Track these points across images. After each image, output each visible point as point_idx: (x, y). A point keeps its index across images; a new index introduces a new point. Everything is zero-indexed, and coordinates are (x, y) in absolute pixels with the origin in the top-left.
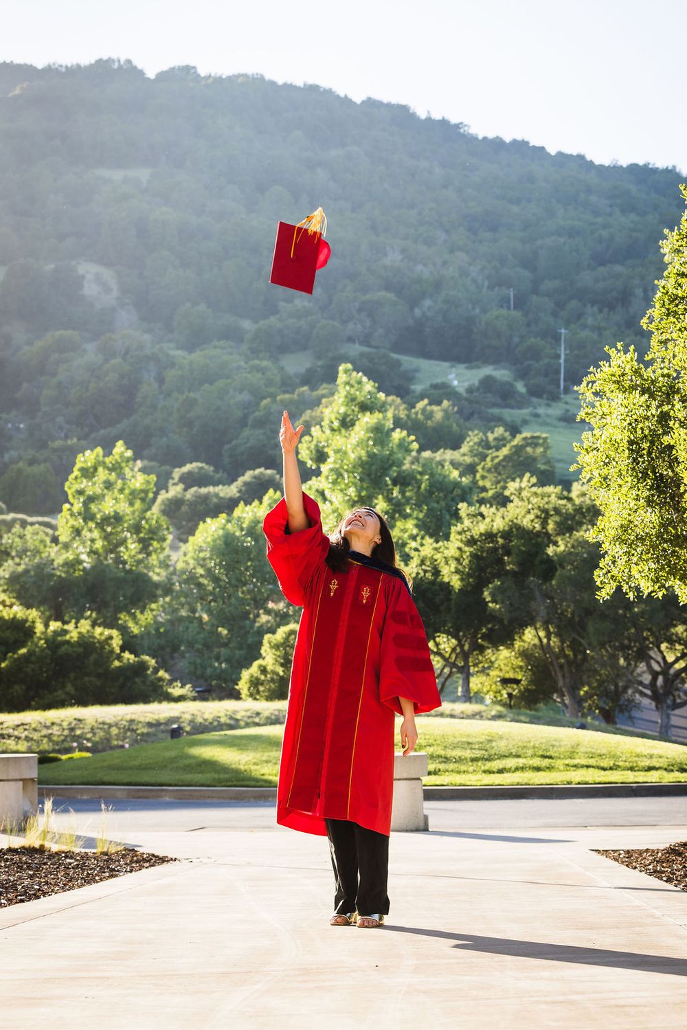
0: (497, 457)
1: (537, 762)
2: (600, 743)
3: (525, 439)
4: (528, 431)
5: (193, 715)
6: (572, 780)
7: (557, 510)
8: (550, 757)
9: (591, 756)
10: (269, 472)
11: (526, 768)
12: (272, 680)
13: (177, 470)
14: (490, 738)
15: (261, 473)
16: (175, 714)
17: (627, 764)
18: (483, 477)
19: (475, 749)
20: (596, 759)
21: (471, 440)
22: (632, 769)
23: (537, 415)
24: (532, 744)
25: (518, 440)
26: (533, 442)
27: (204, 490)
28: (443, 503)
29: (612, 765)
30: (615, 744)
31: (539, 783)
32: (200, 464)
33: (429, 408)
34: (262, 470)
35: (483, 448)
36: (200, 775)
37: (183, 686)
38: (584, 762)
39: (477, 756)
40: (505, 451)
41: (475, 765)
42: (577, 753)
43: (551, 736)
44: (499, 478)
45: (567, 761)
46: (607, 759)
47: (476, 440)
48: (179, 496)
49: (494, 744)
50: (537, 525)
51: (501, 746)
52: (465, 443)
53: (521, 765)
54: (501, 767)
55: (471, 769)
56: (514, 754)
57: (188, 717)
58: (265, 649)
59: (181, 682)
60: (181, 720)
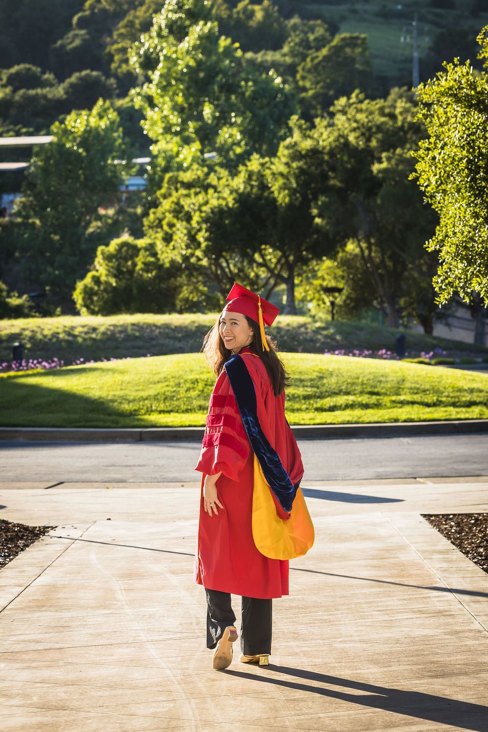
0: (317, 57)
1: (365, 399)
2: (424, 378)
3: (344, 39)
4: (347, 31)
5: (33, 331)
6: (399, 417)
7: (379, 128)
8: (377, 394)
9: (415, 391)
10: (95, 73)
11: (356, 405)
12: (105, 290)
13: (5, 71)
14: (321, 375)
15: (87, 75)
16: (16, 330)
17: (449, 399)
18: (303, 78)
19: (307, 386)
20: (421, 395)
21: (292, 41)
22: (454, 405)
23: (355, 11)
24: (360, 380)
25: (336, 41)
26: (351, 42)
27: (32, 92)
28: (266, 110)
29: (435, 400)
30: (437, 378)
31: (367, 420)
32: (27, 66)
33: (250, 7)
34: (87, 72)
35: (304, 48)
36: (51, 415)
37: (20, 296)
38: (408, 398)
39: (308, 393)
40: (325, 51)
41: (307, 403)
42: (403, 389)
43: (378, 371)
44: (319, 78)
45: (394, 398)
46: (431, 395)
47: (297, 40)
48: (8, 97)
49: (325, 381)
50: (361, 143)
51: (331, 383)
52: (287, 43)
53: (351, 402)
54: (332, 404)
55: (304, 407)
56: (344, 390)
57: (28, 333)
58: (99, 261)
59: (18, 292)
60: (22, 337)
